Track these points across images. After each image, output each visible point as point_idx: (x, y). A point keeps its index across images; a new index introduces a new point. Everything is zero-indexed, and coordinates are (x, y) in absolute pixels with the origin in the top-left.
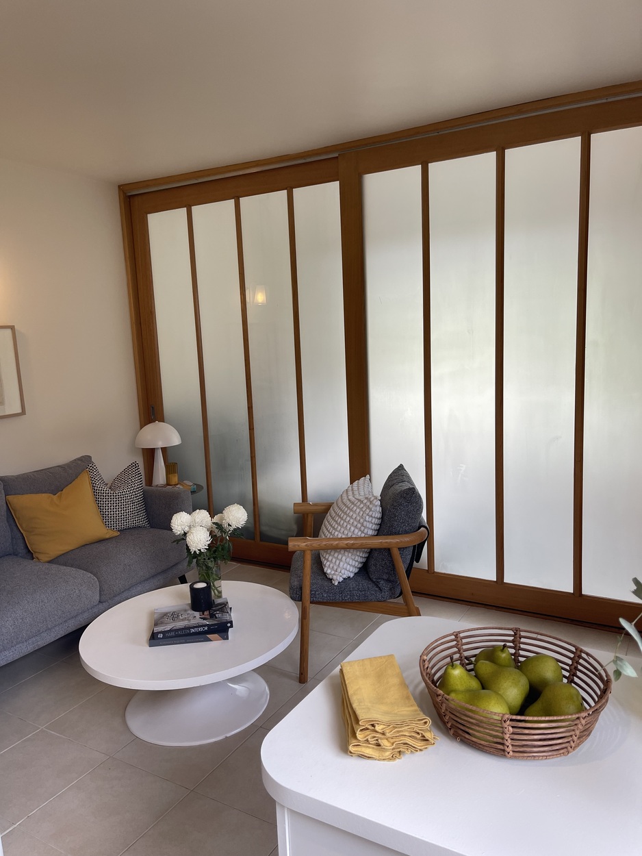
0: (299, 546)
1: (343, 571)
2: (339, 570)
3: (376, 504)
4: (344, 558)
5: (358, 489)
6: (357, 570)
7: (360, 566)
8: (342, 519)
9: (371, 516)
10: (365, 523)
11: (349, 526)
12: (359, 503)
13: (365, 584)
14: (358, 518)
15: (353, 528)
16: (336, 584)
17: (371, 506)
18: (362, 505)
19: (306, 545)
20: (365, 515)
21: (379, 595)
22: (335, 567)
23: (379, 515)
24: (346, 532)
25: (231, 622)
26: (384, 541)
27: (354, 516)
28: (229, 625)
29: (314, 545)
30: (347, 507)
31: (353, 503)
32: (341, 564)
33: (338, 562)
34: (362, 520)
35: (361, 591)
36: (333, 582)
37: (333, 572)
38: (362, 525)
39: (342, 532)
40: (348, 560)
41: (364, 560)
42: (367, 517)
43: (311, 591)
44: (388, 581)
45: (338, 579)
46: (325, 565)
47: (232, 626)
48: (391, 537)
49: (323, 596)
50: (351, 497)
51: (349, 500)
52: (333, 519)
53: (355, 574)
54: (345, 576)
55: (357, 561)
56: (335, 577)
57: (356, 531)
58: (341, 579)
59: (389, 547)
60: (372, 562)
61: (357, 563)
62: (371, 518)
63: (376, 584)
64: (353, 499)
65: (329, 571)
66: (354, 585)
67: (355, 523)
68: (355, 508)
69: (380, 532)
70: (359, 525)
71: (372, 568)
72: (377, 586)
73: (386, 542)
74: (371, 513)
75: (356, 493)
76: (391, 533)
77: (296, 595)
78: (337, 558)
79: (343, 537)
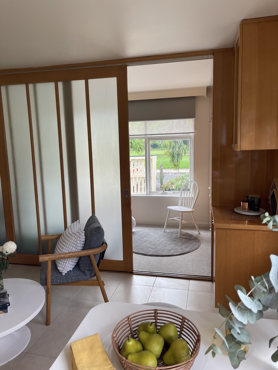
0: (44, 259)
1: (67, 268)
2: (65, 268)
3: (83, 235)
4: (67, 262)
5: (74, 227)
6: (74, 267)
7: (75, 264)
8: (66, 243)
9: (80, 241)
10: (77, 244)
11: (70, 246)
12: (74, 235)
13: (78, 272)
14: (74, 242)
15: (71, 247)
16: (64, 275)
17: (80, 236)
18: (76, 236)
19: (48, 258)
20: (77, 241)
21: (85, 278)
22: (63, 267)
23: (84, 240)
24: (68, 249)
25: (9, 303)
26: (87, 252)
27: (72, 241)
28: (8, 305)
29: (52, 258)
30: (68, 237)
31: (71, 235)
32: (66, 265)
33: (64, 264)
35: (76, 277)
36: (62, 274)
37: (62, 269)
39: (66, 249)
40: (69, 262)
41: (77, 261)
43: (51, 280)
44: (89, 270)
45: (64, 272)
46: (58, 266)
48: (90, 250)
49: (57, 282)
50: (70, 232)
51: (69, 234)
52: (61, 243)
54: (68, 270)
55: (74, 262)
57: (73, 248)
58: (66, 272)
59: (89, 255)
60: (81, 262)
63: (84, 273)
65: (60, 269)
66: (73, 274)
67: (73, 245)
68: (72, 238)
69: (84, 248)
70: (75, 246)
71: (81, 265)
73: (88, 253)
74: (80, 239)
75: (73, 229)
76: (90, 248)
77: (44, 283)
78: (64, 262)
79: (67, 252)
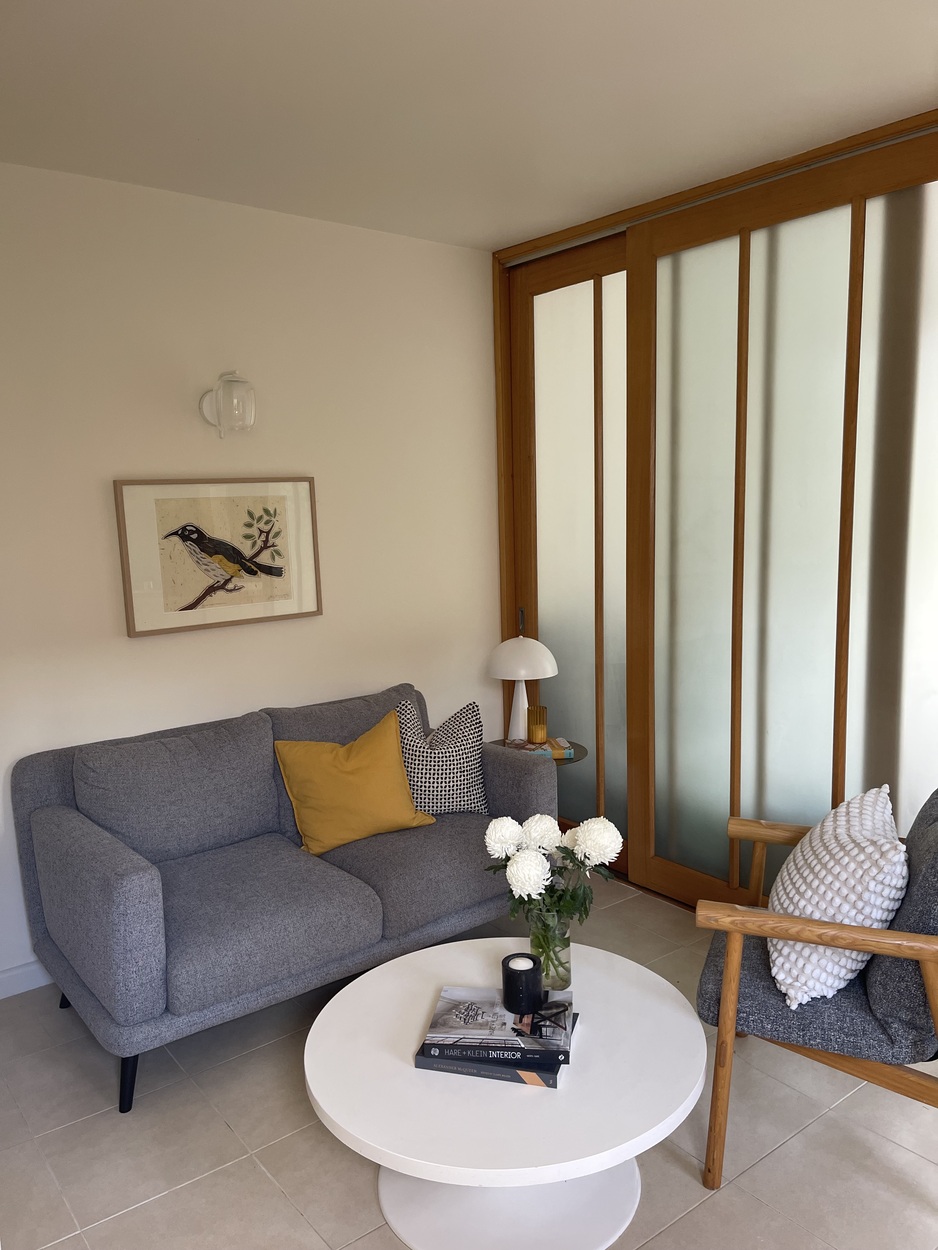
0: (716, 921)
1: (811, 983)
2: (803, 979)
3: (896, 859)
4: (814, 958)
5: (861, 813)
6: (842, 985)
7: (850, 976)
8: (816, 876)
9: (882, 883)
10: (866, 896)
11: (830, 895)
12: (856, 851)
13: (858, 1018)
15: (838, 901)
16: (794, 1007)
17: (882, 862)
18: (862, 857)
19: (732, 922)
20: (867, 878)
21: (888, 1052)
22: (795, 972)
23: (901, 883)
24: (823, 905)
25: (567, 1054)
26: (905, 943)
27: (844, 876)
28: (561, 1057)
29: (749, 925)
30: (829, 852)
31: (842, 848)
32: (809, 969)
33: (801, 963)
34: (859, 888)
35: (847, 1035)
36: (788, 1002)
37: (789, 981)
38: (860, 897)
39: (814, 902)
40: (823, 962)
41: (861, 966)
42: (872, 885)
43: (738, 1011)
44: (911, 1025)
45: (798, 997)
46: (774, 962)
47: (566, 1061)
48: (923, 937)
49: (763, 1027)
50: (841, 831)
51: (836, 838)
52: (798, 870)
53: (839, 991)
54: (814, 994)
55: (845, 967)
56: (791, 993)
57: (846, 907)
58: (805, 1000)
59: (915, 958)
60: (876, 977)
61: (844, 971)
62: (880, 887)
63: (884, 1027)
64: (844, 838)
65: (780, 977)
66: (833, 1017)
67: (845, 891)
68: (846, 859)
69: (897, 921)
70: (853, 897)
71: (876, 990)
72: (885, 1031)
73: (911, 948)
74: (880, 877)
75: (855, 822)
76: (924, 929)
77: (709, 1010)
78: (800, 954)
79: (817, 916)
